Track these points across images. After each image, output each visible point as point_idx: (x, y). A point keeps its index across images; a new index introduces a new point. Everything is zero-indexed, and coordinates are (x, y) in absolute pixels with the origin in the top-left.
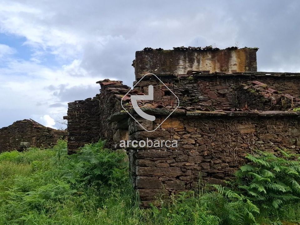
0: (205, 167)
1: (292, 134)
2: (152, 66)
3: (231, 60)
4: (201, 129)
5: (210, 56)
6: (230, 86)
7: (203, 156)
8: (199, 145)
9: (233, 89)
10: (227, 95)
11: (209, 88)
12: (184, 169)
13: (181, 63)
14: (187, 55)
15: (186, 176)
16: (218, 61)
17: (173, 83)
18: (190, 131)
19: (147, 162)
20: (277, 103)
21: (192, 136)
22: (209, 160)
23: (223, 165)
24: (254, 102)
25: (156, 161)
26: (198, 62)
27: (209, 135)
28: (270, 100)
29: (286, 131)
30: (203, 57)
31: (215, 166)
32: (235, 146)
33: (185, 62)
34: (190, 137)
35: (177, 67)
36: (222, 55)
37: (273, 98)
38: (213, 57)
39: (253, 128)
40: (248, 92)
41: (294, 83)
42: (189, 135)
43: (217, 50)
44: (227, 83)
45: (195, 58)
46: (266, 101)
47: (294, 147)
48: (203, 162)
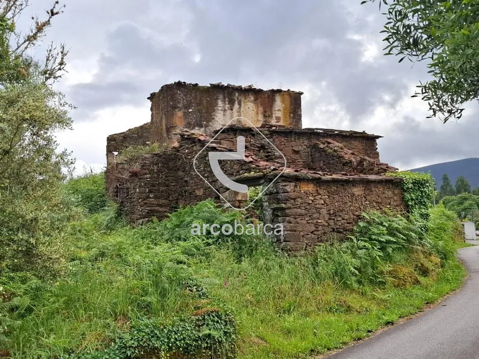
0: (331, 224)
1: (388, 195)
2: (186, 104)
3: (274, 104)
4: (328, 191)
5: (252, 98)
6: (304, 143)
7: (330, 214)
8: (327, 205)
9: (306, 146)
10: (301, 152)
11: (285, 144)
12: (317, 225)
13: (220, 103)
14: (226, 94)
15: (318, 231)
16: (261, 105)
17: (250, 137)
18: (321, 193)
19: (292, 219)
20: (358, 165)
21: (322, 197)
22: (333, 218)
23: (343, 221)
24: (332, 161)
25: (298, 218)
26: (240, 104)
27: (334, 196)
28: (351, 162)
29: (384, 193)
30: (245, 99)
31: (337, 223)
32: (350, 206)
33: (225, 103)
34: (321, 198)
35: (216, 108)
36: (265, 97)
37: (354, 160)
38: (256, 100)
39: (362, 191)
40: (325, 151)
41: (359, 142)
42: (320, 196)
43: (260, 91)
44: (301, 140)
45: (236, 99)
46: (347, 163)
47: (389, 206)
48: (330, 219)
